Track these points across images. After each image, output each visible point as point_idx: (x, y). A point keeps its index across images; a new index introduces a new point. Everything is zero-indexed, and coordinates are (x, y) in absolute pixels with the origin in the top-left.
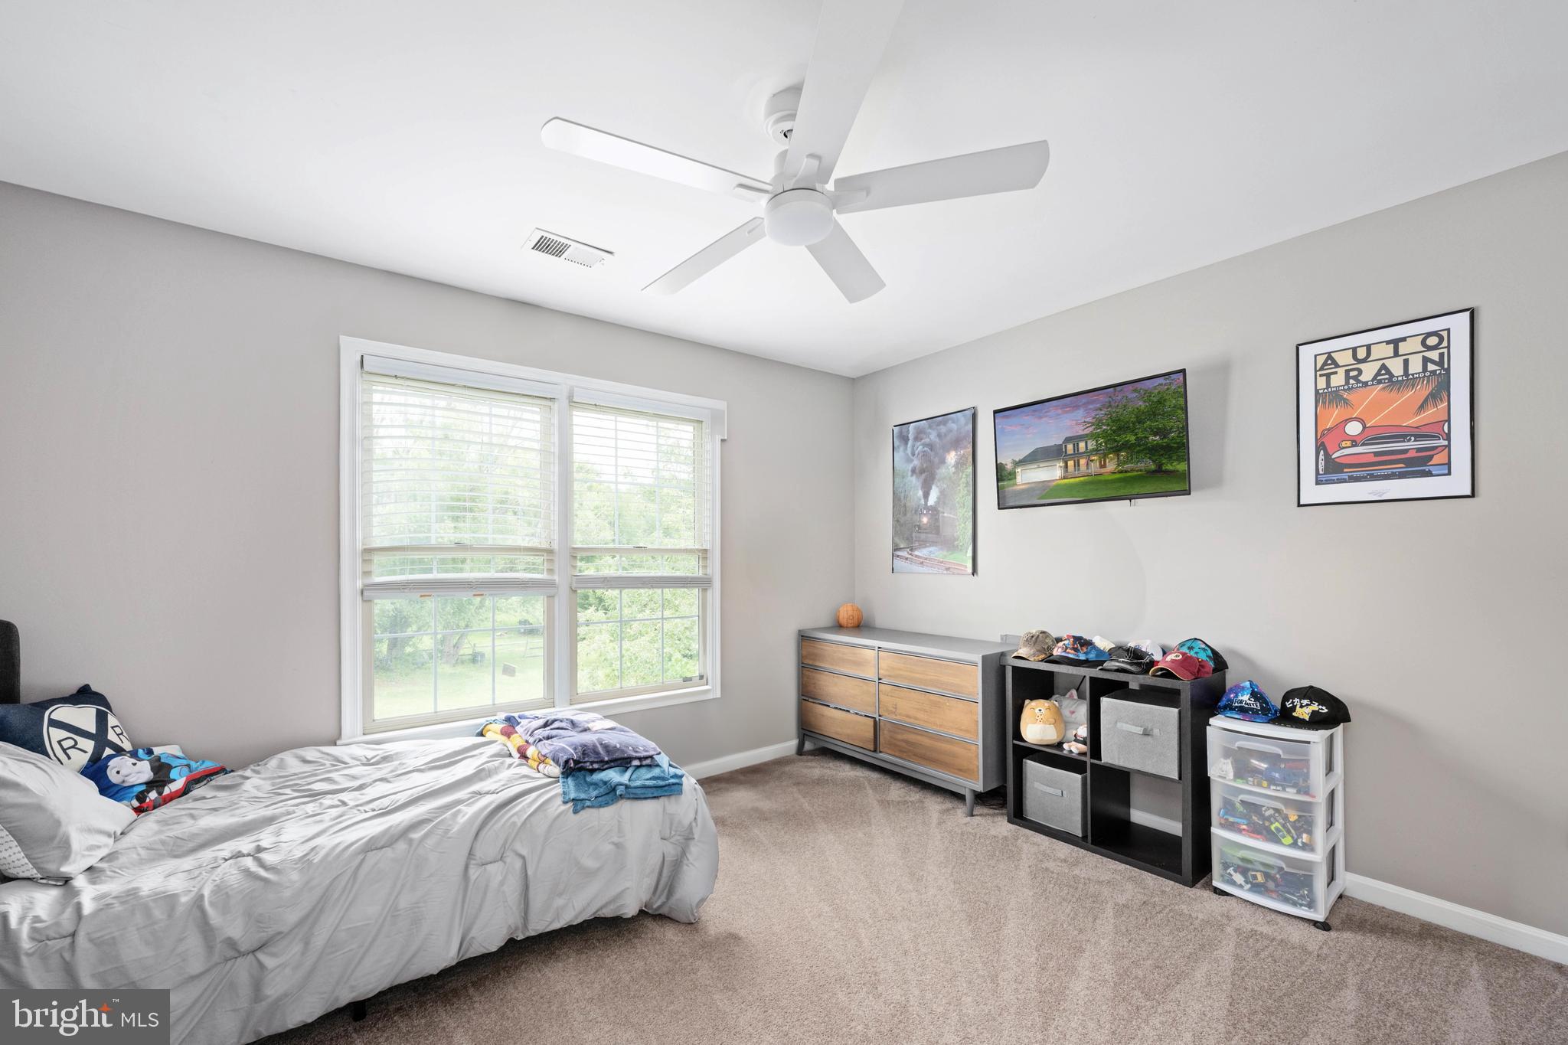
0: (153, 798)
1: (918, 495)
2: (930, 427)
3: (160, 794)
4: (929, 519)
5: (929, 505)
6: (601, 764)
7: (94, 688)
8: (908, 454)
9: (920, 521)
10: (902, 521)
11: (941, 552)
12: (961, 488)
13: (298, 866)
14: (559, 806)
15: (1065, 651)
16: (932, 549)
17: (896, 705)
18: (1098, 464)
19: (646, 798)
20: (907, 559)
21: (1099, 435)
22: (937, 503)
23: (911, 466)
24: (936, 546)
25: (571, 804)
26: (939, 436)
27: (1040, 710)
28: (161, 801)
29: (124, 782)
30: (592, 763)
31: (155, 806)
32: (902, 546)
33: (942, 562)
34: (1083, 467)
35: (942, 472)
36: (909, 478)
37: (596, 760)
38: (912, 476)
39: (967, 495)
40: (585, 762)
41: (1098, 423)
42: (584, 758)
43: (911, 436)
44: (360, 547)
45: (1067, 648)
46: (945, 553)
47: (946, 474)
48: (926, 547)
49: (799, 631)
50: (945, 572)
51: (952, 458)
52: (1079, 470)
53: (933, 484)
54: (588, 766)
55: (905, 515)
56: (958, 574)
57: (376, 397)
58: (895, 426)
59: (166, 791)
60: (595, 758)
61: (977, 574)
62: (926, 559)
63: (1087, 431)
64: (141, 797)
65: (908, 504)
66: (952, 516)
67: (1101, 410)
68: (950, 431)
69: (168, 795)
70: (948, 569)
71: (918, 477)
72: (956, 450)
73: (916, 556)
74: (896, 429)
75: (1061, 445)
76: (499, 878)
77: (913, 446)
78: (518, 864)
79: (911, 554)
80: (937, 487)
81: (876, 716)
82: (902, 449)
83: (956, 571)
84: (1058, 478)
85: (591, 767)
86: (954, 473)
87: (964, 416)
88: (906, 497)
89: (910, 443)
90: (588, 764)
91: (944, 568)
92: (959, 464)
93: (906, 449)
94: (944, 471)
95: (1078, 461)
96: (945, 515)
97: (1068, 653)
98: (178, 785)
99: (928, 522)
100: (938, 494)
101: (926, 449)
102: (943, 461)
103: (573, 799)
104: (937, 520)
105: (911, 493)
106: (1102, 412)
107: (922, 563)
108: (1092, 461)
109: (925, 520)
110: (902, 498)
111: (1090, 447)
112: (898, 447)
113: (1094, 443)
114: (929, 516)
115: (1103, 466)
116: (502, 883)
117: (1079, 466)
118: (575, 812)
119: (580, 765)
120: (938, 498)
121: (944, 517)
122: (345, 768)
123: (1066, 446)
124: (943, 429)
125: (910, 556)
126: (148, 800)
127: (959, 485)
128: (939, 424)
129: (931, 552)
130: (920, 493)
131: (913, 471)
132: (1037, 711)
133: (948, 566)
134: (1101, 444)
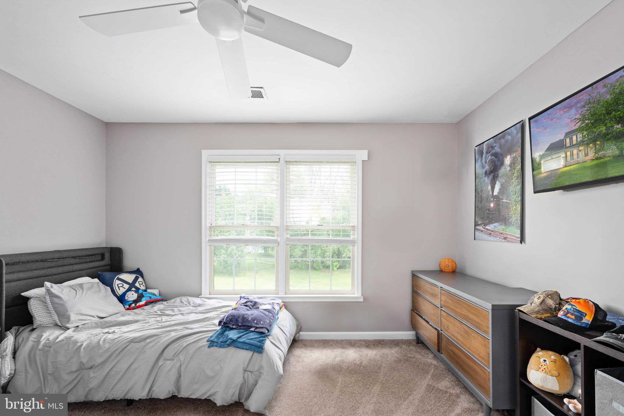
0: (133, 306)
1: (489, 189)
2: (495, 142)
3: (135, 305)
4: (494, 204)
5: (494, 195)
6: (237, 326)
7: (141, 269)
8: (482, 163)
9: (490, 206)
10: (479, 206)
11: (501, 226)
12: (513, 180)
13: (111, 342)
14: (205, 342)
15: (565, 315)
16: (496, 224)
17: (448, 326)
18: (584, 152)
19: (243, 349)
20: (482, 231)
21: (584, 128)
22: (499, 193)
23: (485, 170)
24: (498, 222)
25: (209, 342)
26: (501, 147)
27: (545, 361)
28: (136, 307)
29: (128, 299)
30: (233, 325)
31: (133, 309)
32: (479, 223)
33: (501, 234)
34: (575, 156)
35: (502, 171)
36: (484, 178)
37: (235, 324)
38: (485, 177)
39: (518, 185)
40: (230, 324)
41: (583, 120)
42: (230, 322)
43: (485, 151)
44: (209, 225)
45: (568, 313)
46: (503, 227)
47: (504, 172)
48: (493, 223)
49: (412, 271)
50: (503, 240)
51: (508, 160)
52: (573, 159)
53: (497, 180)
54: (231, 326)
55: (481, 202)
56: (511, 242)
57: (217, 170)
58: (476, 147)
59: (138, 304)
60: (235, 323)
61: (525, 243)
62: (492, 231)
63: (577, 127)
64: (130, 305)
65: (483, 195)
66: (507, 201)
67: (584, 107)
68: (507, 141)
69: (138, 306)
70: (505, 238)
71: (488, 177)
72: (510, 154)
73: (487, 229)
74: (477, 148)
75: (563, 139)
76: (169, 368)
77: (486, 157)
78: (178, 365)
79: (484, 228)
80: (499, 182)
81: (439, 329)
82: (480, 160)
83: (510, 240)
84: (562, 167)
85: (232, 327)
86: (509, 171)
87: (516, 129)
88: (482, 191)
89: (484, 156)
90: (231, 325)
91: (503, 238)
92: (512, 165)
93: (482, 160)
94: (503, 170)
95: (573, 151)
96: (504, 201)
97: (568, 317)
98: (143, 303)
99: (493, 206)
100: (500, 186)
101: (493, 157)
102: (502, 163)
103: (211, 341)
104: (499, 205)
105: (484, 189)
106: (585, 109)
107: (490, 234)
108: (580, 151)
109: (492, 205)
110: (480, 192)
111: (579, 140)
112: (478, 159)
113: (581, 135)
114: (495, 202)
115: (586, 155)
116: (169, 370)
117: (573, 156)
118: (209, 347)
119: (227, 325)
120: (500, 189)
121: (503, 202)
122: (186, 306)
123: (566, 140)
124: (503, 141)
125: (484, 229)
126: (131, 306)
127: (512, 179)
128: (500, 139)
129: (495, 226)
130: (490, 187)
131: (486, 173)
132: (542, 360)
133: (505, 236)
134: (585, 136)
